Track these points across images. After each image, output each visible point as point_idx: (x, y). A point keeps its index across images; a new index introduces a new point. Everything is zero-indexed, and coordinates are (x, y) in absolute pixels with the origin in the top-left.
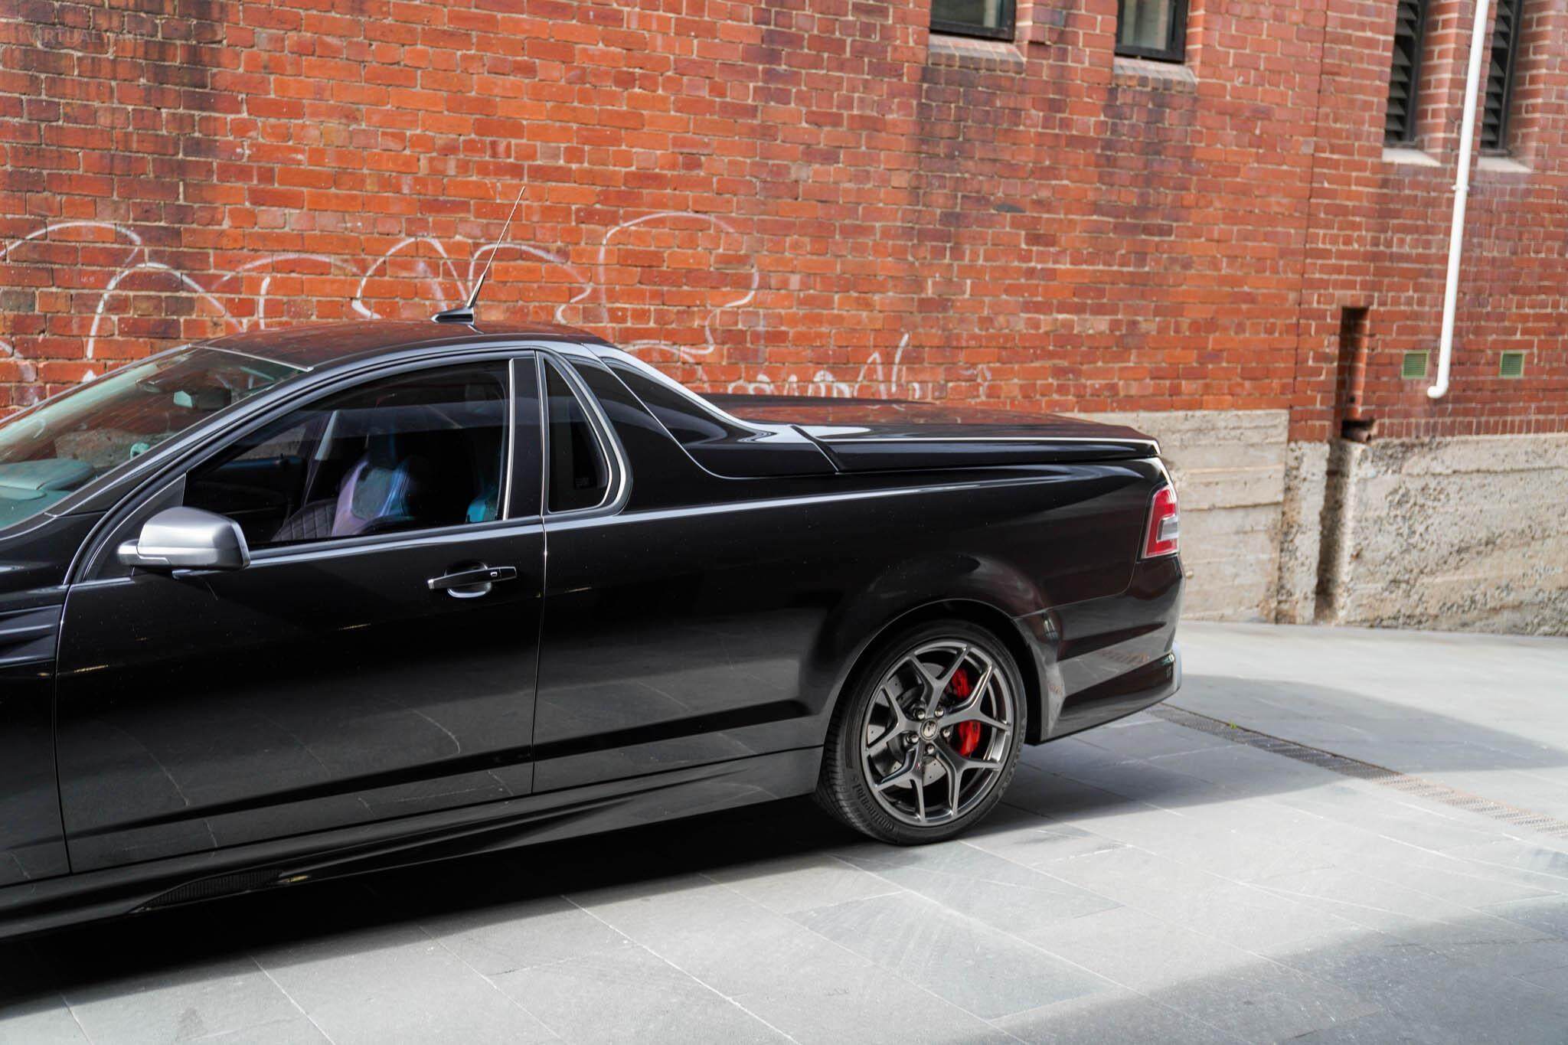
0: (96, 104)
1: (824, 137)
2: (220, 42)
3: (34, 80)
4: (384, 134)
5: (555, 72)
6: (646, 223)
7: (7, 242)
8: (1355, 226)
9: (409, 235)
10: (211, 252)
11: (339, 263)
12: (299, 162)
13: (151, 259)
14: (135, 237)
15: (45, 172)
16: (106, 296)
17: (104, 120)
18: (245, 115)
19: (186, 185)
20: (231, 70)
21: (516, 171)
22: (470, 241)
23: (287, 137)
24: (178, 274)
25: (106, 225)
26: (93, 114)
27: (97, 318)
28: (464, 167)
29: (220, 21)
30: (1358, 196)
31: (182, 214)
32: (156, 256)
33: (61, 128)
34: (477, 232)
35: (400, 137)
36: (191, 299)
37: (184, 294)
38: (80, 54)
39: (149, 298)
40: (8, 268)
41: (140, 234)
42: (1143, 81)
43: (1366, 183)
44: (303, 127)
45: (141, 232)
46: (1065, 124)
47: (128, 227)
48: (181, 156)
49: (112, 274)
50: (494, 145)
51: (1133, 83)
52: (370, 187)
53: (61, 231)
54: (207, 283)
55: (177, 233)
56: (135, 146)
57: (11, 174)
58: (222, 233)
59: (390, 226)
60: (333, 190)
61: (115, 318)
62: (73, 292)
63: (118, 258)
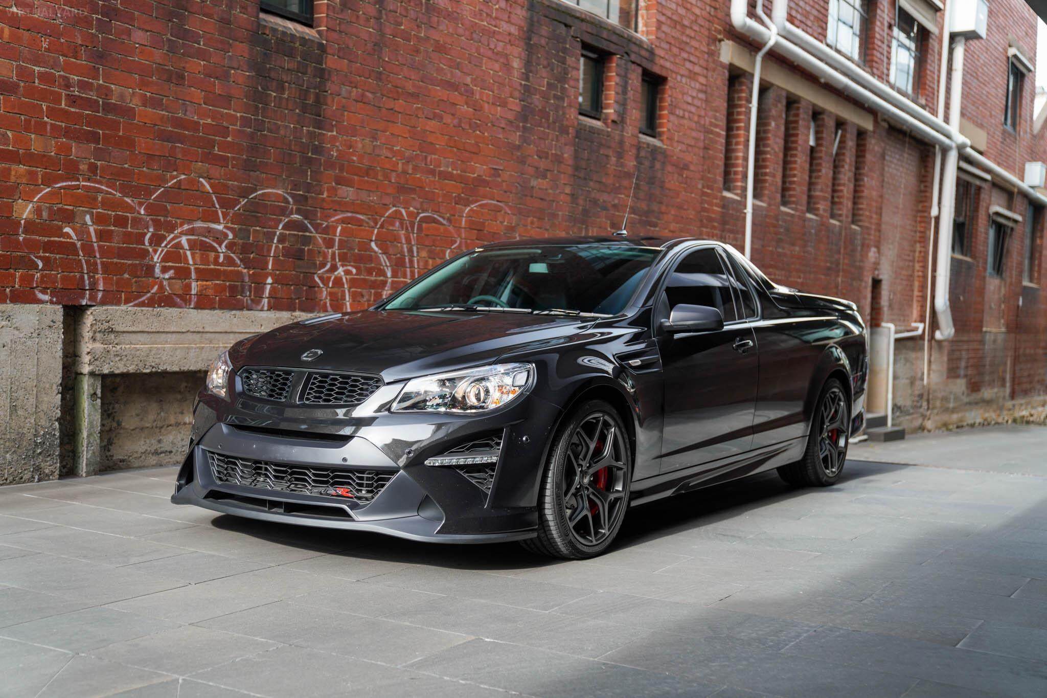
0: (279, 123)
1: (543, 164)
2: (327, 92)
3: (257, 108)
4: (386, 148)
5: (448, 119)
6: (480, 205)
7: (241, 200)
8: (714, 228)
9: (394, 206)
10: (318, 210)
11: (367, 220)
12: (354, 161)
13: (296, 214)
14: (290, 199)
15: (258, 160)
16: (278, 233)
17: (282, 132)
18: (335, 133)
19: (311, 171)
20: (332, 107)
21: (432, 172)
22: (415, 211)
23: (350, 147)
24: (306, 222)
25: (280, 192)
26: (278, 127)
27: (274, 245)
28: (415, 168)
29: (328, 80)
30: (714, 212)
31: (308, 187)
32: (298, 212)
33: (265, 135)
34: (418, 206)
35: (391, 150)
36: (310, 237)
37: (308, 234)
38: (275, 94)
39: (295, 235)
40: (241, 214)
41: (293, 198)
42: (648, 145)
43: (717, 205)
44: (356, 141)
45: (293, 196)
46: (622, 165)
47: (288, 193)
48: (310, 154)
49: (280, 221)
50: (426, 157)
51: (645, 146)
52: (380, 178)
53: (263, 194)
54: (317, 227)
55: (306, 198)
56: (293, 147)
57: (245, 161)
58: (323, 199)
59: (387, 200)
60: (366, 178)
61: (281, 246)
62: (265, 230)
63: (283, 211)
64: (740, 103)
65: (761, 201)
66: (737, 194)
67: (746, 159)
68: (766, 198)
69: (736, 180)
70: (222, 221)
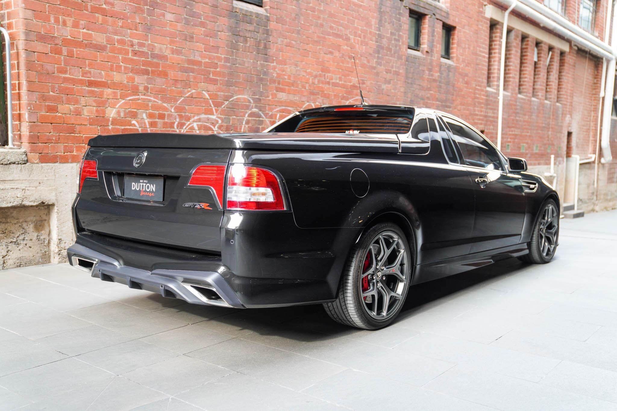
0: (245, 59)
1: (388, 76)
2: (270, 42)
3: (233, 52)
4: (303, 71)
5: (337, 54)
6: (354, 100)
7: (225, 102)
8: (482, 107)
9: (308, 102)
10: (267, 106)
11: (293, 110)
12: (285, 79)
13: (255, 108)
14: (252, 101)
15: (234, 80)
16: (245, 119)
17: (246, 65)
18: (275, 64)
19: (263, 85)
20: (272, 51)
21: (328, 83)
22: (320, 104)
23: (283, 71)
24: (260, 112)
25: (246, 97)
26: (244, 62)
27: (243, 126)
28: (319, 81)
29: (270, 35)
30: (482, 99)
31: (261, 94)
32: (256, 107)
33: (238, 67)
34: (321, 102)
35: (306, 72)
36: (262, 121)
37: (261, 119)
38: (242, 44)
39: (254, 120)
40: (225, 110)
42: (446, 64)
43: (484, 95)
44: (287, 68)
45: (253, 99)
46: (432, 75)
47: (250, 97)
48: (262, 76)
49: (246, 112)
50: (325, 75)
51: (444, 64)
52: (300, 87)
53: (237, 99)
54: (266, 115)
55: (260, 100)
56: (252, 73)
57: (227, 81)
58: (269, 100)
59: (304, 99)
60: (292, 88)
61: (247, 126)
62: (238, 118)
63: (248, 107)
64: (496, 39)
65: (508, 92)
66: (494, 89)
67: (499, 70)
68: (510, 90)
69: (494, 81)
70: (215, 113)
